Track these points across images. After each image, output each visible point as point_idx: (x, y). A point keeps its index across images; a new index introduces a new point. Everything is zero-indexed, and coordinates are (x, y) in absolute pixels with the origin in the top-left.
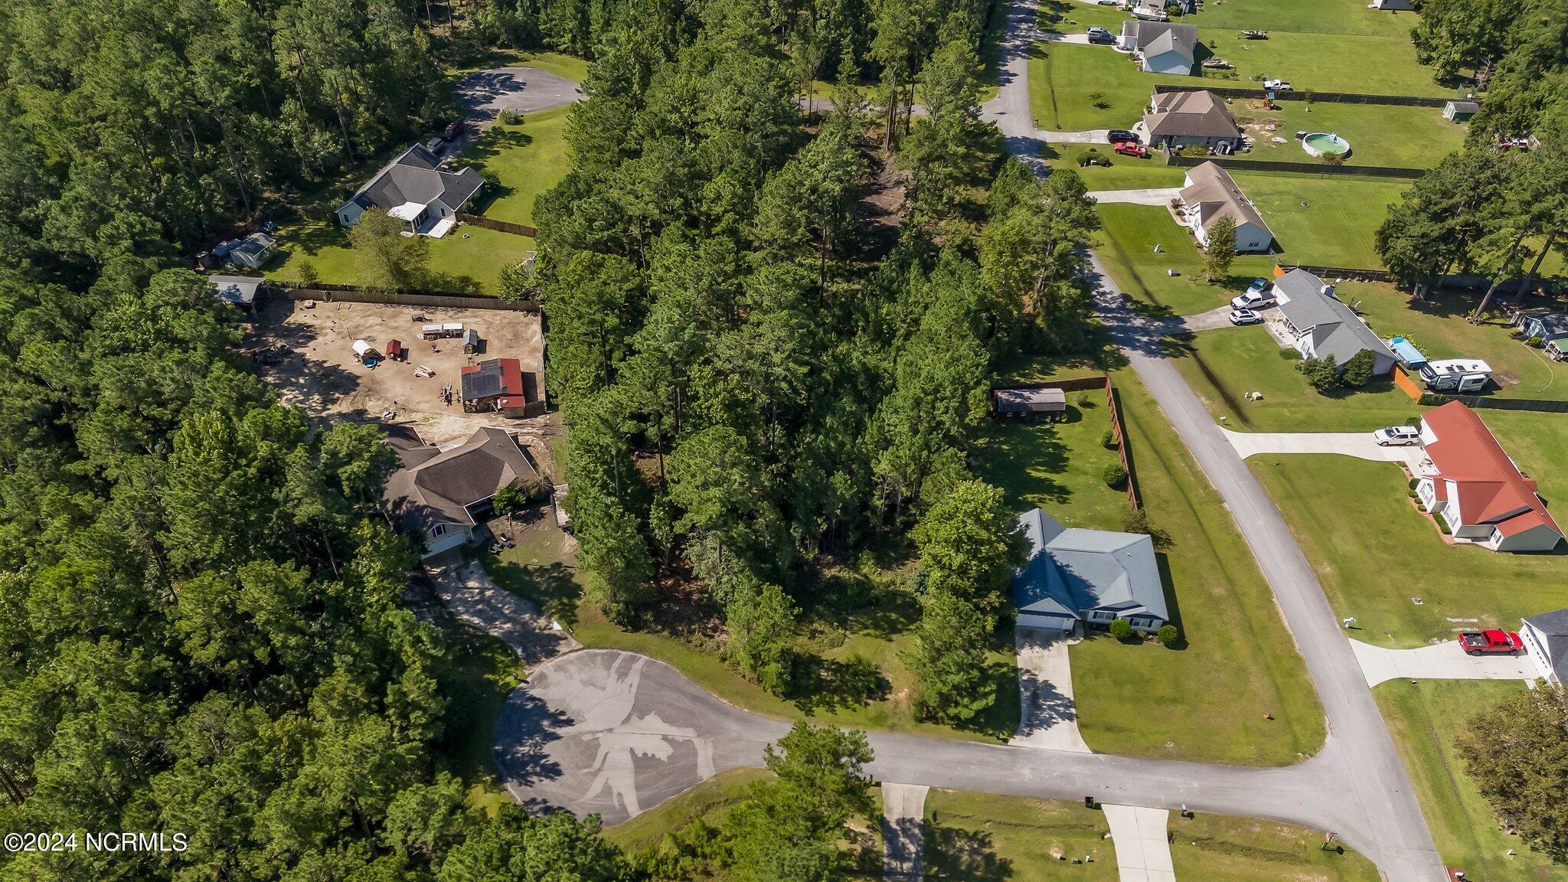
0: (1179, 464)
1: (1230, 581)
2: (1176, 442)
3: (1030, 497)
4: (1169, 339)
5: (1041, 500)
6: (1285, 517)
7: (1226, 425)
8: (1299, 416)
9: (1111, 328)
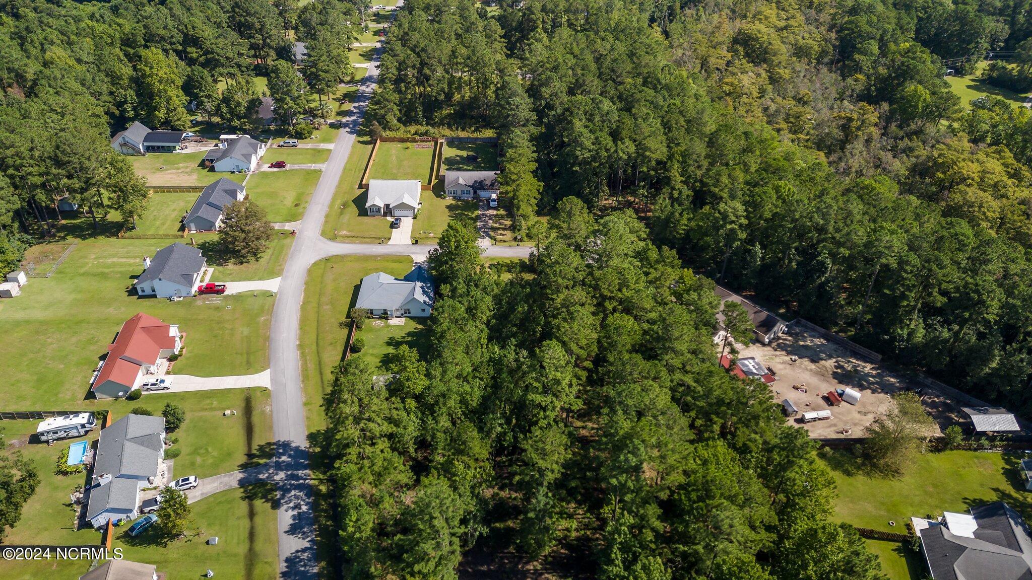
0: (312, 366)
1: (318, 312)
2: (305, 377)
3: (410, 339)
4: (262, 461)
5: (404, 337)
6: (267, 339)
7: (264, 390)
8: (208, 401)
9: (305, 467)
